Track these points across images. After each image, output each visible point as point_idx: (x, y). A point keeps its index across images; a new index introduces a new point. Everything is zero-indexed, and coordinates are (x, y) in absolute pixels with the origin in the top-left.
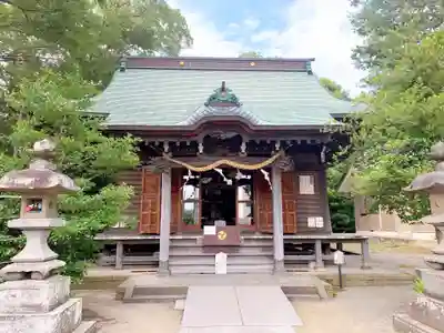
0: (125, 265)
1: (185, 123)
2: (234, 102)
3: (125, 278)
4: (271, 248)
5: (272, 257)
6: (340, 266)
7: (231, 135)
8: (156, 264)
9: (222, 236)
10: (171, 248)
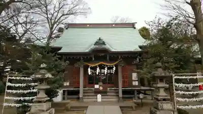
0: (68, 99)
1: (87, 51)
2: (104, 43)
3: (68, 103)
4: (118, 93)
5: (118, 96)
6: (142, 99)
7: (103, 54)
8: (78, 98)
9: (101, 88)
10: (84, 92)
